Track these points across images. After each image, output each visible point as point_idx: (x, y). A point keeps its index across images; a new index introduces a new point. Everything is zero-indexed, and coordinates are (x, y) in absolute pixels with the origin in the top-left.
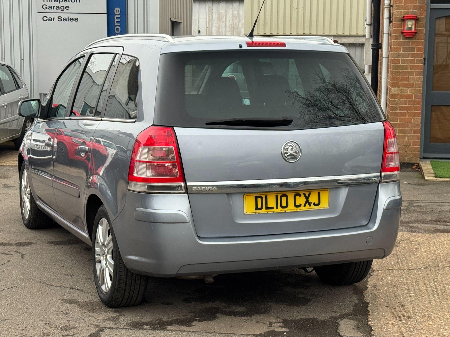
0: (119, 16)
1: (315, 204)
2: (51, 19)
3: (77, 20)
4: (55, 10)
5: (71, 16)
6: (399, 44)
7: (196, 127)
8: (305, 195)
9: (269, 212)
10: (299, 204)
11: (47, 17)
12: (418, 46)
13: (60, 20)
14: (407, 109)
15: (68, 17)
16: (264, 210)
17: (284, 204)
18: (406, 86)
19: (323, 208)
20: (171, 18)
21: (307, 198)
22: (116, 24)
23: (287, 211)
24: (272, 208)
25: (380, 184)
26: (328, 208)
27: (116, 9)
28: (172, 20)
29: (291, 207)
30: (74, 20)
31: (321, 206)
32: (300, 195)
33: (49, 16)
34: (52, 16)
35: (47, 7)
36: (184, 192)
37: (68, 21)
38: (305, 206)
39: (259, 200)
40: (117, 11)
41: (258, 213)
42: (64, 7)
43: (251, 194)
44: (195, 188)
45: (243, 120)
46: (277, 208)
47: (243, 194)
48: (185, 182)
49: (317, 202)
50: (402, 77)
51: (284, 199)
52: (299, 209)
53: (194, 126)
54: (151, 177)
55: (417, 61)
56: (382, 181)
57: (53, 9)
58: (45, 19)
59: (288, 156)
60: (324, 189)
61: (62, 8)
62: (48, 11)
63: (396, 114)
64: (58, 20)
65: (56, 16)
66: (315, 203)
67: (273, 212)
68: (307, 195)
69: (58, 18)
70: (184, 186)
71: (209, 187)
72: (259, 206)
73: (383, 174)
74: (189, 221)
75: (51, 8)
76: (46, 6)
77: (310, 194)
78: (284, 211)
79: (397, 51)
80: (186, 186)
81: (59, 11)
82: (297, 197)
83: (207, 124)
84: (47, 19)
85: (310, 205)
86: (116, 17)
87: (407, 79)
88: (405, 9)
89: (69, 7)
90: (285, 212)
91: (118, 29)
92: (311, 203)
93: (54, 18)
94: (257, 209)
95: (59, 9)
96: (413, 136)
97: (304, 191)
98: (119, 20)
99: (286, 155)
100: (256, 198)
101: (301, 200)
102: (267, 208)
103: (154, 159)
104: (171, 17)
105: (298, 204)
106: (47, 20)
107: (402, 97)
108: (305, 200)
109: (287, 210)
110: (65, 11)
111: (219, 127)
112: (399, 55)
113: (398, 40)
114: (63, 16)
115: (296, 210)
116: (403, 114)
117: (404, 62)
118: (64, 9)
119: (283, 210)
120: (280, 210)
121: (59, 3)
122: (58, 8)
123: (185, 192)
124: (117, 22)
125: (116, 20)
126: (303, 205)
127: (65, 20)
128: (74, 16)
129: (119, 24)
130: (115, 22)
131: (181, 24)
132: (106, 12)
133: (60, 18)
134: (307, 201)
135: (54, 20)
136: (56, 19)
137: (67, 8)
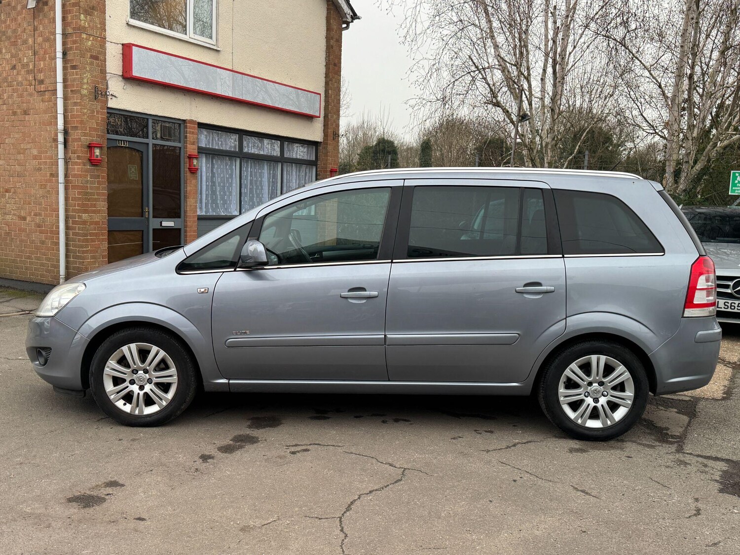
6: (86, 171)
12: (102, 173)
14: (96, 235)
18: (94, 212)
50: (91, 204)
55: (103, 188)
63: (87, 240)
79: (85, 178)
87: (95, 206)
88: (90, 137)
96: (102, 261)
107: (92, 223)
112: (87, 182)
113: (86, 167)
116: (93, 240)
117: (91, 188)
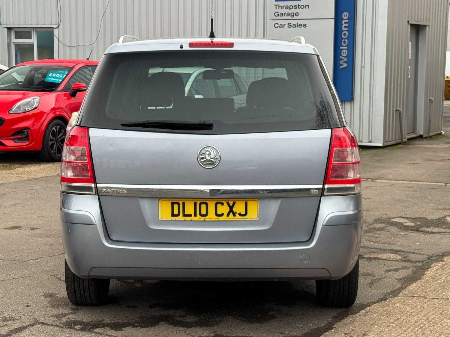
0: (347, 21)
1: (240, 215)
2: (282, 26)
3: (305, 26)
4: (285, 17)
5: (300, 22)
7: (111, 128)
8: (228, 203)
9: (186, 220)
10: (221, 214)
11: (278, 24)
13: (290, 26)
15: (297, 24)
16: (181, 217)
17: (204, 212)
19: (250, 220)
20: (408, 22)
21: (231, 208)
22: (344, 29)
23: (206, 220)
24: (190, 215)
25: (322, 197)
26: (257, 219)
27: (345, 13)
28: (410, 23)
29: (212, 216)
30: (303, 26)
31: (248, 217)
32: (223, 204)
33: (280, 22)
34: (282, 23)
35: (278, 15)
36: (94, 193)
37: (297, 27)
38: (228, 215)
39: (176, 206)
40: (345, 16)
41: (174, 220)
42: (294, 13)
43: (167, 200)
44: (105, 190)
45: (157, 123)
46: (195, 215)
47: (159, 199)
48: (95, 183)
49: (243, 212)
51: (203, 207)
52: (221, 218)
53: (109, 128)
54: (73, 177)
56: (325, 194)
57: (284, 16)
58: (276, 25)
59: (204, 162)
60: (253, 199)
61: (292, 14)
62: (279, 18)
64: (288, 27)
65: (286, 22)
66: (241, 213)
67: (191, 220)
68: (231, 204)
69: (288, 25)
70: (95, 187)
71: (118, 190)
72: (176, 212)
73: (327, 186)
74: (95, 223)
75: (282, 15)
76: (278, 13)
77: (234, 203)
78: (203, 220)
80: (96, 188)
81: (290, 17)
82: (219, 206)
83: (123, 125)
84: (278, 25)
85: (234, 215)
86: (344, 21)
89: (298, 14)
90: (205, 220)
91: (345, 34)
92: (236, 213)
93: (284, 25)
94: (173, 215)
95: (289, 16)
97: (227, 200)
98: (347, 25)
99: (202, 160)
100: (173, 204)
101: (224, 209)
102: (184, 215)
103: (77, 160)
104: (409, 20)
105: (219, 213)
106: (278, 27)
108: (228, 209)
109: (207, 218)
110: (295, 17)
111: (133, 129)
114: (293, 22)
115: (217, 220)
118: (294, 15)
119: (202, 218)
120: (199, 218)
121: (290, 10)
122: (288, 14)
123: (96, 194)
124: (345, 27)
125: (344, 25)
126: (226, 214)
127: (295, 26)
128: (302, 22)
129: (347, 29)
130: (343, 26)
131: (427, 27)
132: (333, 16)
133: (290, 24)
134: (231, 210)
135: (284, 27)
136: (286, 26)
137: (297, 14)
